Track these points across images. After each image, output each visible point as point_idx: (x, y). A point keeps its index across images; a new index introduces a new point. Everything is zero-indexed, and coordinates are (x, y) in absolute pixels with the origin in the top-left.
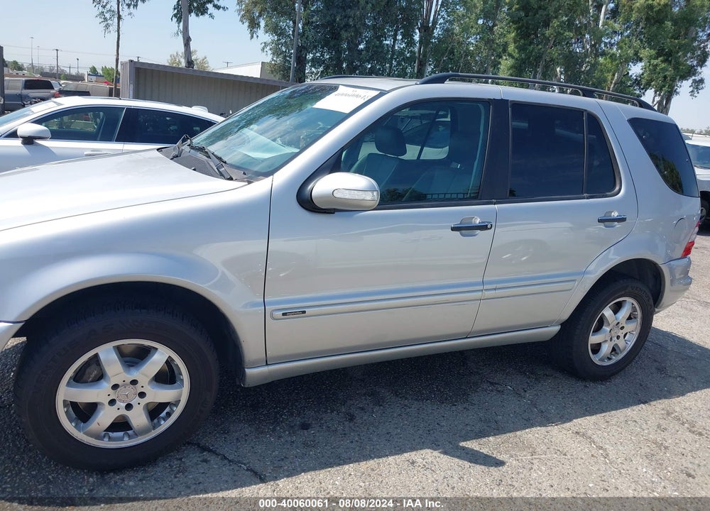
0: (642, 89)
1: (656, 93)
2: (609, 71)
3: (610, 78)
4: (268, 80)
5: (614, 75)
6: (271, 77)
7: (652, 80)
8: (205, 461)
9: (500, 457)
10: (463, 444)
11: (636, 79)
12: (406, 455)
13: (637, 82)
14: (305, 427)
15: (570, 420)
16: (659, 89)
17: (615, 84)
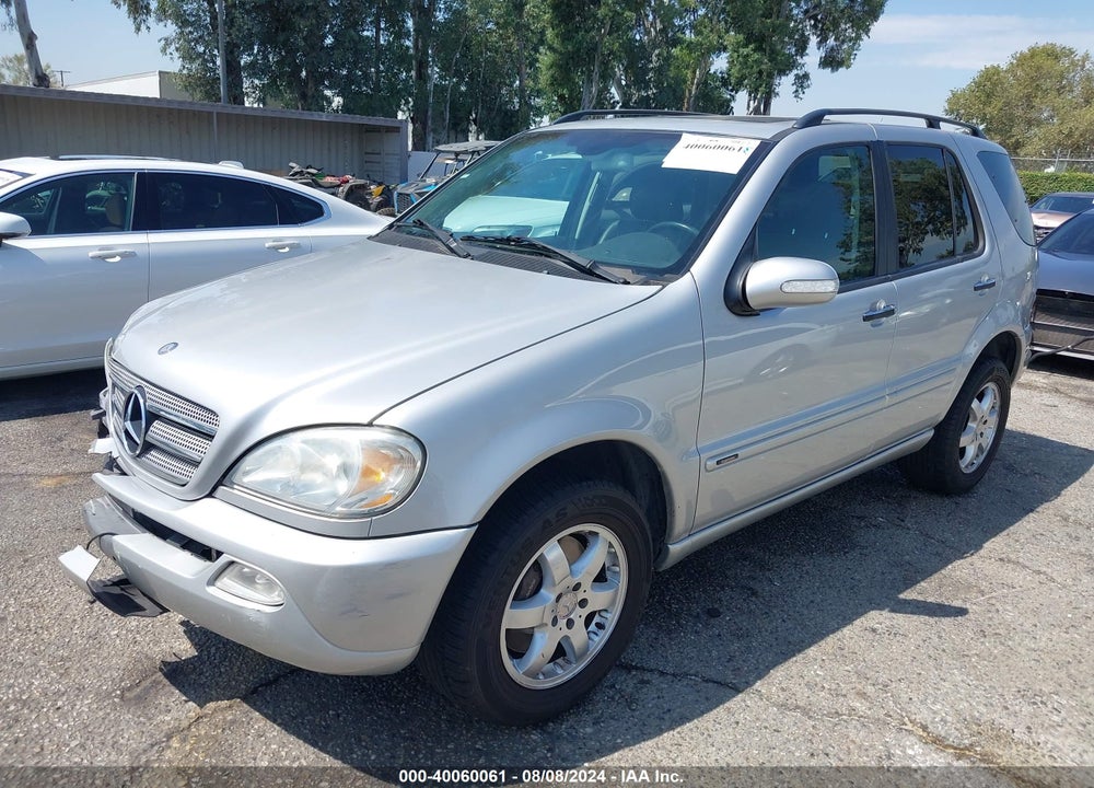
0: (732, 91)
1: (750, 95)
2: (687, 68)
3: (689, 75)
4: (181, 103)
5: (694, 72)
6: (185, 97)
7: (743, 78)
8: (644, 682)
9: (957, 603)
10: (901, 596)
11: (723, 78)
12: (857, 622)
13: (725, 82)
14: (713, 613)
15: (978, 547)
16: (753, 92)
17: (698, 85)
